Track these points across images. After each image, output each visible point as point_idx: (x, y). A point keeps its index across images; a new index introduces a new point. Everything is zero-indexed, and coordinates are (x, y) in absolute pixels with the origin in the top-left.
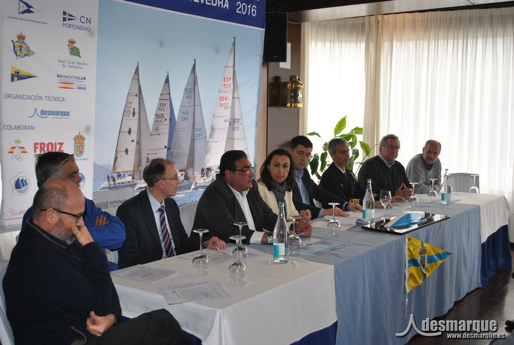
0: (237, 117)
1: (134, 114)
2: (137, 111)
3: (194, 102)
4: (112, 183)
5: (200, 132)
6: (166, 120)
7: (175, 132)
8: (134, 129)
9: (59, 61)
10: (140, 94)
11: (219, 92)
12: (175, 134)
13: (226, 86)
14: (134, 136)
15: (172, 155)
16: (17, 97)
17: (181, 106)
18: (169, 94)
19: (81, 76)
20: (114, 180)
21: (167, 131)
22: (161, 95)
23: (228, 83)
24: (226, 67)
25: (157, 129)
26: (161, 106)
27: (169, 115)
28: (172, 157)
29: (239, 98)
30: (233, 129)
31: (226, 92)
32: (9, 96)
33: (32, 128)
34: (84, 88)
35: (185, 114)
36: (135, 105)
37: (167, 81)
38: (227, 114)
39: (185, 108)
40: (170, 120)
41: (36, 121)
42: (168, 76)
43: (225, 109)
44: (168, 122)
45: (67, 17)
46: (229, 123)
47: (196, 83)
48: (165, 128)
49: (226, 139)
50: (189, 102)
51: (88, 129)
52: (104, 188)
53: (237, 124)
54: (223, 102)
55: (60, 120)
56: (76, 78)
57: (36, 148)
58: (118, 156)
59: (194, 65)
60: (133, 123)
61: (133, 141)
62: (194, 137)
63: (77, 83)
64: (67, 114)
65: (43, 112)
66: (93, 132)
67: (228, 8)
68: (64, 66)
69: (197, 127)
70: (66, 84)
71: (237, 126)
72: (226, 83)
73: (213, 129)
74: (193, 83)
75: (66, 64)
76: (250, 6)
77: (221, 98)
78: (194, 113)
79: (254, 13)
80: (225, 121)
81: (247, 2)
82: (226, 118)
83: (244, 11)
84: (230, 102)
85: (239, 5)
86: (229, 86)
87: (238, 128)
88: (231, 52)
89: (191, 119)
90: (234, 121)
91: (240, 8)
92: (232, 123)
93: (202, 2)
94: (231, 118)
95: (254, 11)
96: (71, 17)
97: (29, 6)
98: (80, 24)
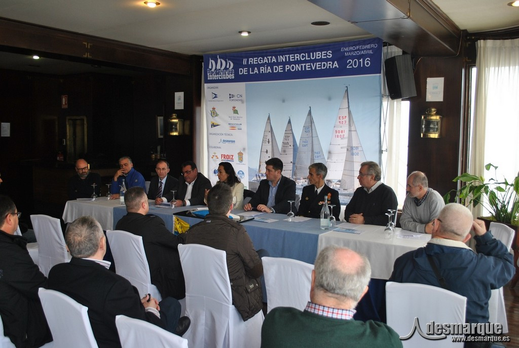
0: (354, 144)
1: (269, 142)
2: (270, 140)
3: (312, 135)
5: (319, 155)
6: (290, 146)
7: (298, 154)
8: (270, 151)
9: (230, 117)
10: (272, 131)
11: (334, 127)
13: (341, 122)
14: (270, 154)
16: (215, 134)
17: (301, 138)
18: (292, 130)
19: (239, 123)
20: (259, 177)
21: (292, 152)
22: (286, 131)
23: (344, 120)
24: (340, 109)
25: (285, 151)
26: (286, 137)
27: (292, 143)
28: (296, 169)
29: (356, 131)
30: (353, 154)
31: (341, 127)
32: (211, 134)
33: (220, 148)
34: (241, 129)
35: (305, 142)
36: (269, 137)
37: (289, 122)
38: (345, 143)
39: (305, 139)
40: (293, 146)
41: (221, 145)
42: (290, 119)
43: (342, 139)
44: (292, 147)
45: (231, 96)
46: (346, 149)
47: (313, 122)
48: (290, 151)
49: (344, 161)
50: (307, 135)
51: (244, 149)
52: (254, 180)
55: (231, 144)
56: (237, 124)
57: (222, 157)
58: (261, 164)
59: (310, 111)
60: (269, 147)
62: (313, 157)
63: (237, 127)
64: (234, 141)
65: (224, 141)
66: (247, 151)
67: (338, 67)
69: (316, 150)
70: (233, 127)
71: (357, 152)
72: (341, 120)
73: (330, 153)
74: (310, 123)
75: (232, 118)
76: (361, 60)
77: (336, 131)
78: (312, 142)
79: (368, 64)
80: (342, 148)
81: (359, 57)
82: (342, 146)
83: (355, 65)
84: (346, 134)
85: (350, 62)
86: (344, 122)
87: (358, 154)
88: (344, 97)
89: (310, 146)
90: (352, 148)
91: (352, 64)
92: (350, 149)
93: (313, 68)
94: (348, 146)
95: (367, 62)
96: (233, 96)
97: (216, 95)
98: (237, 98)
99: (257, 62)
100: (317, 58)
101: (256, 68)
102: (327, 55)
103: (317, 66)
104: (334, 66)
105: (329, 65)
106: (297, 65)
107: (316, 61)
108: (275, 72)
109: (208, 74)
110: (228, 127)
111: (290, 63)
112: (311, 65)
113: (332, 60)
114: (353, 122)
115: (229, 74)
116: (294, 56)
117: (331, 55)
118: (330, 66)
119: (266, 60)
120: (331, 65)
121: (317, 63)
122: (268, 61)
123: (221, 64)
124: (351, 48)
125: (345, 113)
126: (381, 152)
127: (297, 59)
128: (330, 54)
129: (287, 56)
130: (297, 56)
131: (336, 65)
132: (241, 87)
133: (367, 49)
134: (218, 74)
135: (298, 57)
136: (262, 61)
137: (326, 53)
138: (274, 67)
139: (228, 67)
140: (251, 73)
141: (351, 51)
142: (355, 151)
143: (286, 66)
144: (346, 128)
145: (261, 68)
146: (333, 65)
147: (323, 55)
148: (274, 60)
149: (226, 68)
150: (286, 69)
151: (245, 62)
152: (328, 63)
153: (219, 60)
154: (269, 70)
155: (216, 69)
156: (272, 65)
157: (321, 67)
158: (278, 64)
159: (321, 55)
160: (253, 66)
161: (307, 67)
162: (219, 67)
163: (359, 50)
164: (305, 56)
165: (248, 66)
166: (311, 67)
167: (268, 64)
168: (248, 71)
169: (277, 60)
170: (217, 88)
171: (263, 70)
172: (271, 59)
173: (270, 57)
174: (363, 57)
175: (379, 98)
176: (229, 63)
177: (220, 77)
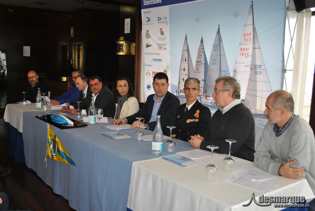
0: (258, 63)
1: (186, 60)
2: (187, 59)
3: (220, 53)
4: (178, 94)
5: (225, 73)
6: (202, 64)
8: (186, 69)
9: (158, 38)
10: (188, 50)
11: (240, 45)
12: (208, 73)
13: (246, 40)
14: (186, 72)
15: (207, 85)
16: (148, 54)
17: (211, 56)
18: (203, 49)
19: (165, 43)
21: (203, 70)
22: (199, 49)
23: (248, 37)
24: (245, 25)
25: (198, 69)
26: (199, 56)
27: (204, 61)
28: (207, 87)
29: (259, 48)
30: (256, 73)
31: (246, 44)
32: (146, 54)
33: (151, 66)
34: (166, 49)
35: (214, 60)
36: (186, 56)
37: (202, 41)
38: (248, 61)
39: (214, 57)
40: (205, 64)
41: (153, 63)
42: (202, 38)
43: (246, 57)
44: (203, 65)
45: (159, 19)
46: (250, 68)
47: (221, 40)
48: (202, 69)
49: (248, 80)
50: (216, 53)
51: (168, 67)
53: (259, 69)
54: (244, 52)
55: (159, 63)
56: (163, 44)
57: (153, 74)
58: (180, 81)
59: (219, 29)
60: (185, 65)
61: (186, 75)
62: (221, 75)
63: (163, 47)
64: (161, 60)
65: (154, 60)
66: (170, 68)
68: (159, 40)
69: (223, 69)
70: (160, 48)
71: (260, 71)
72: (246, 38)
73: (235, 71)
74: (219, 41)
75: (160, 39)
77: (241, 49)
78: (220, 60)
80: (246, 66)
82: (247, 64)
84: (250, 52)
87: (261, 73)
88: (249, 13)
89: (218, 64)
90: (255, 66)
92: (253, 68)
94: (251, 64)
97: (149, 19)
110: (157, 47)
114: (257, 39)
125: (250, 30)
126: (284, 71)
142: (258, 70)
144: (250, 46)
175: (283, 11)
177: (152, 2)
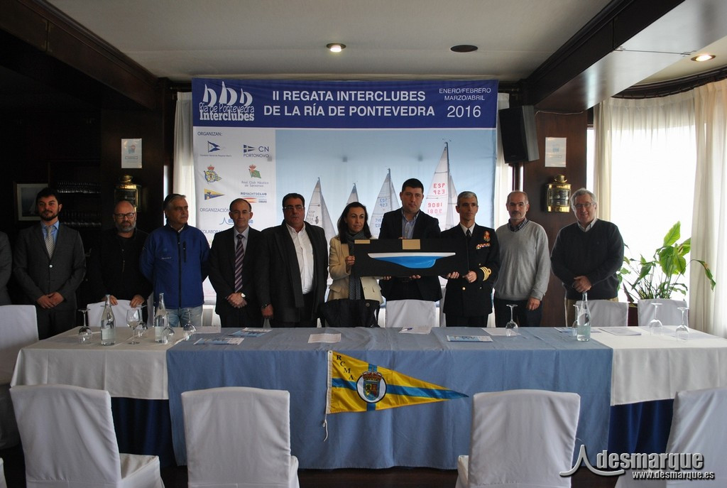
1: (317, 221)
2: (320, 219)
9: (243, 182)
10: (323, 204)
13: (437, 192)
16: (211, 210)
19: (262, 192)
23: (441, 189)
24: (436, 173)
31: (437, 198)
32: (204, 210)
34: (265, 202)
36: (318, 214)
37: (354, 192)
42: (355, 187)
56: (258, 194)
59: (389, 174)
63: (259, 198)
67: (434, 114)
72: (437, 189)
74: (389, 192)
75: (248, 184)
76: (469, 108)
77: (430, 204)
79: (477, 113)
81: (465, 104)
83: (460, 114)
84: (444, 208)
85: (451, 109)
86: (441, 192)
88: (442, 157)
91: (454, 112)
93: (396, 114)
95: (477, 111)
96: (251, 149)
97: (216, 146)
98: (259, 153)
99: (299, 97)
100: (402, 99)
101: (296, 108)
102: (418, 96)
103: (402, 111)
104: (429, 113)
105: (420, 110)
106: (369, 108)
107: (400, 103)
108: (330, 114)
109: (201, 111)
111: (357, 104)
112: (391, 109)
113: (426, 104)
115: (244, 113)
116: (365, 94)
117: (424, 97)
118: (422, 113)
119: (314, 96)
120: (423, 111)
121: (402, 107)
122: (319, 98)
123: (228, 96)
124: (455, 91)
125: (443, 179)
127: (370, 98)
128: (422, 96)
129: (353, 93)
130: (370, 94)
131: (431, 111)
132: (267, 135)
133: (476, 94)
134: (222, 112)
135: (371, 96)
136: (308, 96)
137: (417, 94)
138: (330, 107)
139: (242, 101)
140: (286, 114)
141: (454, 94)
143: (351, 108)
144: (443, 201)
145: (306, 107)
146: (426, 111)
147: (411, 96)
148: (329, 96)
149: (238, 104)
150: (351, 112)
151: (276, 95)
152: (419, 108)
153: (224, 91)
154: (321, 111)
155: (217, 103)
156: (325, 104)
157: (408, 113)
158: (336, 103)
159: (409, 96)
160: (291, 105)
161: (385, 111)
162: (223, 100)
163: (465, 93)
164: (383, 96)
165: (281, 103)
166: (392, 112)
167: (319, 103)
168: (282, 111)
169: (335, 97)
170: (219, 134)
171: (310, 111)
172: (325, 95)
173: (322, 93)
174: (472, 103)
175: (491, 160)
176: (245, 95)
177: (226, 117)
